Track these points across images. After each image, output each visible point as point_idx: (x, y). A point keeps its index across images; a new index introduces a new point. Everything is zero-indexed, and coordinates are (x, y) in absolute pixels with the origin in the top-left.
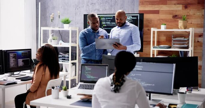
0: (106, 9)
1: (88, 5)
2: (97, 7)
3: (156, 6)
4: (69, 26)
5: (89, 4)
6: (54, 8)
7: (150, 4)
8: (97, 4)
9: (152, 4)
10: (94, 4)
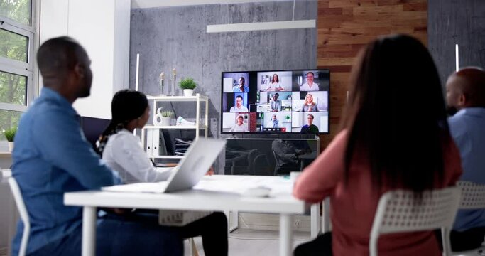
0: (258, 65)
1: (226, 59)
2: (243, 61)
3: (347, 59)
4: (194, 94)
5: (228, 56)
6: (162, 64)
7: (336, 56)
8: (242, 56)
9: (340, 57)
10: (238, 56)
